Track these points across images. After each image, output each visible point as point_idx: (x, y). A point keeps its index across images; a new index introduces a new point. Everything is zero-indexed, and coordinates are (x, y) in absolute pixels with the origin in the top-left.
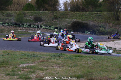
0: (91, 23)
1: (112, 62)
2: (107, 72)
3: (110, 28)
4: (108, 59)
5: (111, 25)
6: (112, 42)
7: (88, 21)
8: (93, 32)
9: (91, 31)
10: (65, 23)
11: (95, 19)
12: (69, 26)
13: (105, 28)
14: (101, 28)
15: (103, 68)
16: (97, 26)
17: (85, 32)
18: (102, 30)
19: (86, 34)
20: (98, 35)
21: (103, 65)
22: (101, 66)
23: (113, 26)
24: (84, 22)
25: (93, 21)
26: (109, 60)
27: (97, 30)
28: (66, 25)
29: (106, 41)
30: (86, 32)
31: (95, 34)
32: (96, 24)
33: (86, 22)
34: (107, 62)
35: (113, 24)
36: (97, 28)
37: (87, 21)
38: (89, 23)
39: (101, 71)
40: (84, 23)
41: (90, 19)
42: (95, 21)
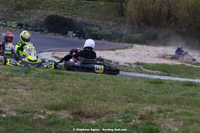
0: (79, 19)
1: (113, 85)
2: (105, 101)
3: (110, 28)
4: (107, 79)
5: (111, 24)
6: (112, 52)
7: (74, 15)
8: (81, 34)
9: (77, 31)
10: (36, 17)
11: (84, 13)
12: (41, 22)
13: (100, 29)
14: (94, 29)
15: (98, 93)
16: (87, 25)
17: (67, 34)
18: (95, 31)
19: (70, 36)
21: (98, 89)
22: (95, 91)
23: (114, 26)
24: (66, 17)
25: (82, 16)
26: (108, 81)
27: (88, 31)
28: (37, 20)
29: (102, 50)
30: (70, 33)
31: (84, 38)
32: (86, 20)
33: (70, 17)
34: (106, 84)
35: (115, 21)
36: (88, 27)
37: (71, 15)
38: (74, 19)
39: (95, 98)
40: (67, 19)
41: (76, 13)
42: (85, 16)
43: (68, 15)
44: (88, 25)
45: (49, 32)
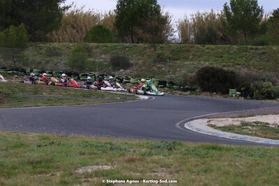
0: (243, 71)
7: (236, 66)
8: (247, 93)
9: (242, 89)
10: (184, 71)
11: (251, 62)
12: (191, 78)
13: (274, 83)
14: (265, 84)
15: (270, 175)
17: (228, 93)
18: (267, 88)
19: (232, 96)
20: (257, 99)
21: (270, 168)
22: (265, 171)
24: (225, 69)
25: (248, 67)
27: (257, 88)
28: (185, 76)
29: (276, 114)
30: (232, 91)
31: (252, 97)
32: (254, 72)
33: (231, 69)
36: (256, 82)
37: (233, 66)
38: (237, 71)
39: (265, 182)
40: (227, 72)
41: (239, 63)
42: (252, 67)
43: (229, 66)
44: (256, 79)
45: (203, 91)
